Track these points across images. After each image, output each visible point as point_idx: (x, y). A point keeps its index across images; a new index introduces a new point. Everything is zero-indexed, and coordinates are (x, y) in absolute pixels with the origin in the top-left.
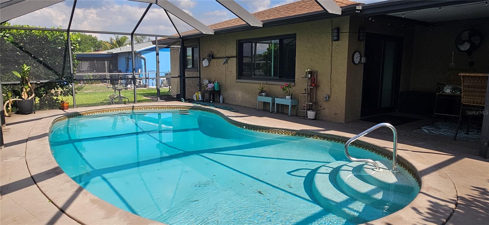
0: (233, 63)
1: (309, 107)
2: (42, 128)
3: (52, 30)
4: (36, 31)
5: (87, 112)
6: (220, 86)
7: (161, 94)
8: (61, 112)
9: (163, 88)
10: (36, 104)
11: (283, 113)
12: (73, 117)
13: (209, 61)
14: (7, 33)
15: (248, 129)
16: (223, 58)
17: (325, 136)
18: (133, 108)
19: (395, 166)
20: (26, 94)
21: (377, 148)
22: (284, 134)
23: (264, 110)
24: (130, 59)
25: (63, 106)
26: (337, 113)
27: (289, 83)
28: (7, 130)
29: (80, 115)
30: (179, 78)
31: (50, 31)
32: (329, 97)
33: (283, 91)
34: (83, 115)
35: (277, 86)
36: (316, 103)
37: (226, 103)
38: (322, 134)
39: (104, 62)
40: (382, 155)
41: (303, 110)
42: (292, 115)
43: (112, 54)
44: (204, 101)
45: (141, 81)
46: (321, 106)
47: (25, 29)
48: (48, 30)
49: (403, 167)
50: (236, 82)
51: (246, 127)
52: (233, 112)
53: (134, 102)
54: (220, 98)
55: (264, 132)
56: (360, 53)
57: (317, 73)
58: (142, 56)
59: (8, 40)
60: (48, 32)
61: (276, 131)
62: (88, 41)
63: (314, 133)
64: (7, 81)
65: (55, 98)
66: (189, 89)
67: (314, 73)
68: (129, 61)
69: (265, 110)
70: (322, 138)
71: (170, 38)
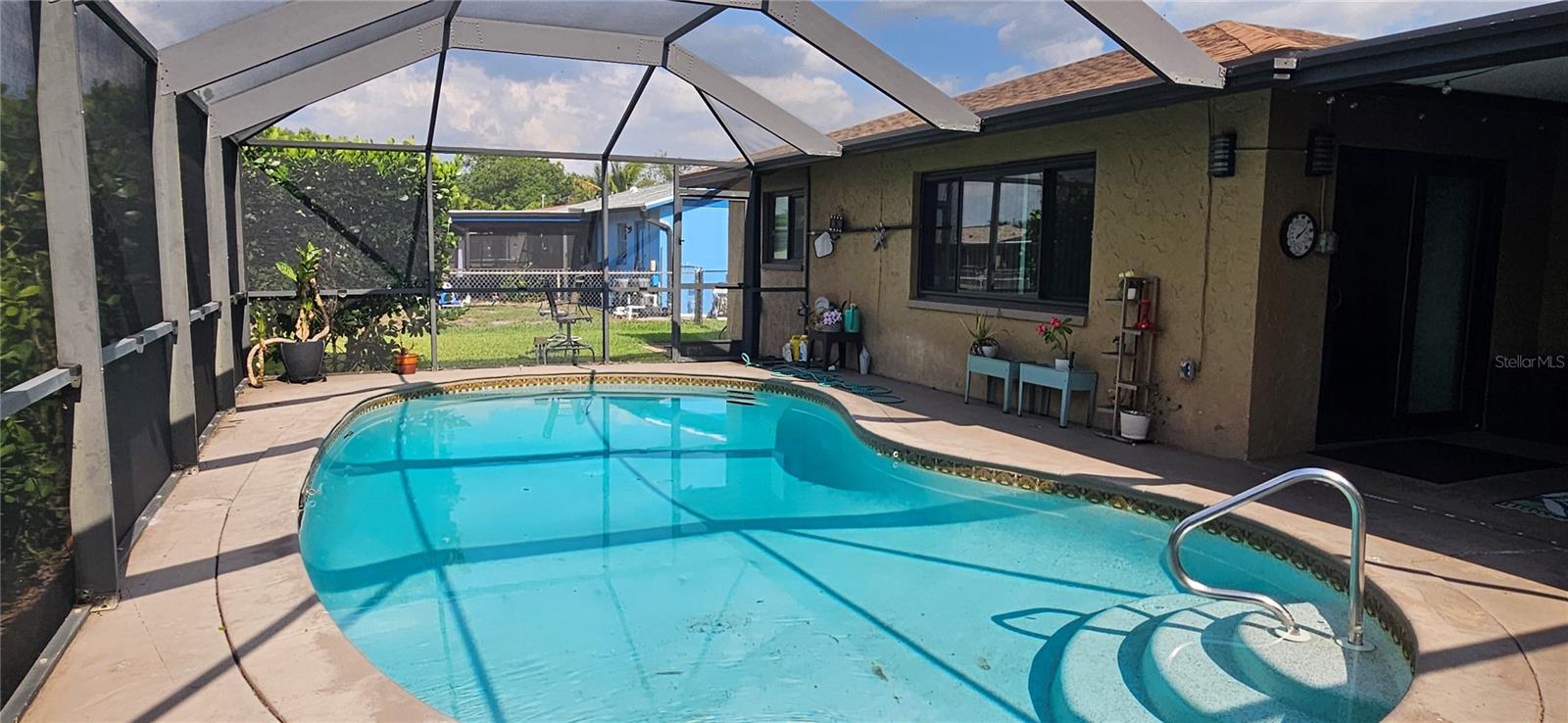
0: (902, 248)
1: (1129, 401)
2: (316, 424)
3: (388, 149)
4: (347, 151)
5: (460, 385)
6: (861, 320)
7: (683, 340)
8: (394, 380)
9: (719, 319)
10: (335, 356)
11: (1047, 416)
12: (418, 398)
13: (835, 239)
14: (276, 159)
15: (905, 461)
16: (874, 230)
17: (1151, 501)
18: (592, 378)
19: (1357, 625)
20: (306, 327)
21: (1320, 559)
22: (1015, 484)
23: (988, 402)
24: (630, 228)
25: (401, 364)
26: (1222, 424)
27: (1062, 317)
28: (234, 424)
29: (440, 391)
30: (742, 290)
31: (381, 153)
32: (1197, 369)
33: (1047, 343)
34: (447, 393)
35: (1027, 326)
36: (1154, 387)
37: (876, 375)
38: (1139, 493)
39: (559, 237)
40: (1333, 583)
41: (1105, 410)
42: (1071, 424)
43: (583, 214)
44: (814, 365)
45: (655, 296)
46: (1169, 399)
47: (319, 148)
48: (377, 148)
49: (1390, 633)
50: (911, 308)
51: (900, 456)
52: (884, 403)
53: (603, 360)
54: (861, 357)
55: (954, 473)
56: (1312, 220)
57: (1159, 285)
58: (662, 221)
59: (275, 178)
60: (375, 155)
61: (991, 472)
62: (538, 175)
63: (1116, 488)
64: (269, 288)
65: (388, 339)
66: (775, 324)
67: (1149, 283)
68: (628, 235)
69: (992, 403)
70: (1141, 506)
71: (722, 169)
